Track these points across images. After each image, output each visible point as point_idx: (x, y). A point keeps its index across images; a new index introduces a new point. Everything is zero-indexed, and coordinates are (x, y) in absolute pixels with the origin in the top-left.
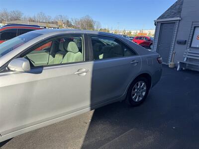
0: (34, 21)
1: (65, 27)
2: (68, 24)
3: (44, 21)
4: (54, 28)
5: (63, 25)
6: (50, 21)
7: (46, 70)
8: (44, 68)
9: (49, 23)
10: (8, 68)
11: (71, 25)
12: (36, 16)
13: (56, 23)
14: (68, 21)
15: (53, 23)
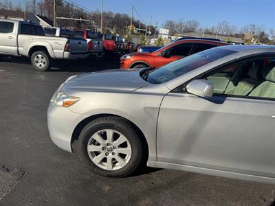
0: (210, 33)
1: (255, 43)
2: (263, 38)
3: (225, 33)
4: (236, 43)
5: (253, 39)
6: (234, 33)
7: (229, 102)
8: (227, 98)
9: (231, 36)
10: (186, 89)
11: (267, 39)
12: (216, 26)
13: (242, 36)
14: (263, 34)
15: (237, 36)
